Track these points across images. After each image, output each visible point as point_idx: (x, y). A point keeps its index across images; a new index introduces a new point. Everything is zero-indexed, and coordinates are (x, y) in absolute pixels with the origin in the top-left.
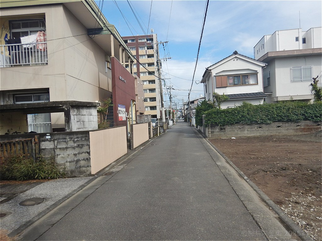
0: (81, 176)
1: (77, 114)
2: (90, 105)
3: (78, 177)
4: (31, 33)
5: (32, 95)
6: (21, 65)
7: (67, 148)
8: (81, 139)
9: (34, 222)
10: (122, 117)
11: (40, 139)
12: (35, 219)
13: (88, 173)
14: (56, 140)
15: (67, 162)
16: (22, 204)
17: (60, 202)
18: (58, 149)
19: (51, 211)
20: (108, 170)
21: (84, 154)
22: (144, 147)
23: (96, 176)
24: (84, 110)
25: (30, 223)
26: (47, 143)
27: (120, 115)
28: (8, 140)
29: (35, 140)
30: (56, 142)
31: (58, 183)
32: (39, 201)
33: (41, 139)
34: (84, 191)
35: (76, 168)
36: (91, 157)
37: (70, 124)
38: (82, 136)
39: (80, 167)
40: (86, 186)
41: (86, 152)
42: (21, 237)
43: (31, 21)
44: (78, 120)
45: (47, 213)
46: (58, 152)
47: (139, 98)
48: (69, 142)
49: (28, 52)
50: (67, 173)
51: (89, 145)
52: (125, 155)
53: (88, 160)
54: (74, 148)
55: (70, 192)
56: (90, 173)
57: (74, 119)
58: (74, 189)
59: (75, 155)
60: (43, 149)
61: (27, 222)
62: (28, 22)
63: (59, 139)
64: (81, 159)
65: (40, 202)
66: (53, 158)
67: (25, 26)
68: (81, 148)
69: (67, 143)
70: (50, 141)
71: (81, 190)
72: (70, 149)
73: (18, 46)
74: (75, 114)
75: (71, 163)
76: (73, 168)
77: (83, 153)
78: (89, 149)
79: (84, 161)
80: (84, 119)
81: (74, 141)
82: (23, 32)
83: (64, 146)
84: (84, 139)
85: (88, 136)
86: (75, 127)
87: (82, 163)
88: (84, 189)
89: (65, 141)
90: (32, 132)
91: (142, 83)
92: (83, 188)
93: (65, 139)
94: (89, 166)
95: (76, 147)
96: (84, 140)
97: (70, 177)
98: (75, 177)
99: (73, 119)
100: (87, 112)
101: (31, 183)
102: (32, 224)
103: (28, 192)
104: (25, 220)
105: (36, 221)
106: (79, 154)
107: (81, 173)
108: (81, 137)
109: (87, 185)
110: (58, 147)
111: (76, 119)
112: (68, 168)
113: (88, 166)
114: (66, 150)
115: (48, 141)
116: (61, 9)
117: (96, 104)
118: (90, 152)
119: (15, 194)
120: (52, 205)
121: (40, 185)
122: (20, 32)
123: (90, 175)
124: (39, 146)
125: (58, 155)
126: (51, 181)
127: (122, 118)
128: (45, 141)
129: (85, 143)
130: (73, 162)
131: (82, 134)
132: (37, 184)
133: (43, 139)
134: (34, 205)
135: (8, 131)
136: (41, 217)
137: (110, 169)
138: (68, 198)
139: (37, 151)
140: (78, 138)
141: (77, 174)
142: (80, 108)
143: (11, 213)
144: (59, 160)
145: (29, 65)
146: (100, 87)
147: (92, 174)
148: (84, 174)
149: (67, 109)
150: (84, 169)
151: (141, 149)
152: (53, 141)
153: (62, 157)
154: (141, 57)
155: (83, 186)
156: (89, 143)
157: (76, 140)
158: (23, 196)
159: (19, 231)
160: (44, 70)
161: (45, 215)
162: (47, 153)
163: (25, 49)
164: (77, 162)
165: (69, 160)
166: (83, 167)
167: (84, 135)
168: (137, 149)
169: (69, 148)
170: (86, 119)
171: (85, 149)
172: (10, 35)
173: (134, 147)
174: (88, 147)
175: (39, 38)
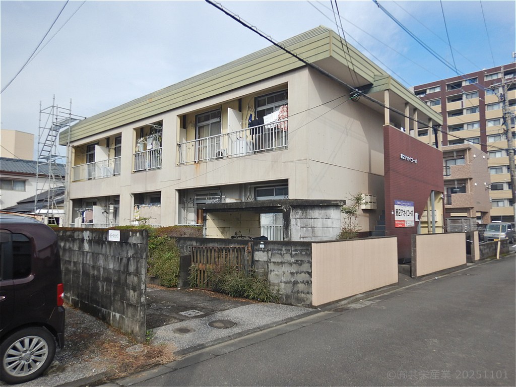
0: (299, 305)
1: (302, 217)
2: (326, 204)
3: (295, 306)
4: (276, 109)
5: (274, 188)
6: (264, 151)
7: (282, 263)
8: (301, 253)
9: (205, 347)
10: (404, 221)
11: (254, 248)
12: (208, 345)
13: (308, 302)
14: (270, 251)
15: (281, 282)
16: (211, 324)
17: (248, 332)
18: (272, 263)
19: (231, 340)
20: (345, 305)
21: (303, 274)
22: (443, 276)
23: (320, 309)
24: (314, 211)
25: (202, 346)
26: (261, 253)
27: (397, 218)
28: (225, 245)
29: (248, 247)
30: (270, 253)
31: (266, 308)
32: (229, 324)
33: (256, 247)
34: (288, 326)
35: (292, 292)
36: (313, 280)
37: (289, 231)
38: (301, 248)
39: (298, 292)
40: (294, 320)
41: (307, 272)
42: (183, 358)
43: (276, 94)
44: (302, 226)
45: (226, 341)
46: (271, 267)
47: (476, 184)
48: (285, 255)
49: (272, 133)
50: (281, 297)
51: (311, 263)
52: (390, 285)
53: (309, 283)
54: (291, 264)
55: (269, 322)
56: (311, 303)
57: (297, 225)
58: (277, 320)
59: (292, 274)
60: (257, 261)
61: (199, 345)
62: (273, 96)
63: (274, 249)
64: (299, 281)
65: (229, 326)
66: (266, 274)
67: (271, 101)
68: (301, 265)
69: (282, 255)
70: (264, 251)
71: (285, 324)
72: (286, 265)
73: (262, 127)
74: (298, 216)
75: (286, 285)
76: (289, 291)
77: (302, 272)
78: (310, 267)
79: (303, 284)
80: (314, 224)
81: (291, 254)
82: (268, 109)
83: (279, 261)
84: (304, 253)
85: (310, 249)
86: (296, 235)
87: (301, 287)
88: (288, 324)
89: (281, 254)
90: (263, 236)
91: (484, 157)
92: (289, 322)
93: (281, 250)
94: (310, 293)
95: (294, 263)
96: (304, 255)
97: (285, 304)
98: (291, 305)
99: (294, 224)
100: (320, 214)
101: (238, 302)
102: (203, 348)
103: (227, 312)
104: (199, 342)
105: (208, 346)
106: (297, 273)
107: (300, 300)
108: (301, 250)
109: (296, 320)
110: (272, 260)
111: (299, 224)
112: (283, 291)
113: (308, 293)
114: (281, 265)
115: (262, 250)
116: (306, 73)
117: (338, 202)
118: (311, 272)
119: (214, 311)
120: (237, 334)
121: (244, 306)
122: (265, 110)
123: (311, 306)
124: (253, 257)
125: (271, 271)
126: (260, 304)
127: (403, 223)
128: (258, 251)
129: (305, 259)
130: (289, 283)
131: (302, 246)
132: (243, 304)
133: (257, 248)
134: (220, 328)
135: (236, 234)
136: (216, 344)
137: (349, 303)
138: (261, 330)
139: (250, 263)
140: (296, 250)
141: (294, 301)
142: (308, 208)
143: (195, 331)
144: (272, 278)
145: (272, 150)
146: (372, 172)
147: (313, 305)
148: (303, 303)
149: (286, 210)
150: (303, 295)
151: (436, 279)
152: (267, 251)
153: (276, 275)
154: (490, 108)
155: (292, 319)
156: (311, 259)
157: (294, 253)
158: (219, 315)
159: (186, 352)
160: (284, 155)
161: (222, 342)
162: (260, 267)
163: (269, 129)
164: (295, 284)
165: (284, 280)
166: (301, 292)
167: (304, 248)
168: (424, 278)
169: (285, 263)
170: (319, 224)
171: (305, 267)
172: (255, 115)
173: (418, 274)
174: (308, 265)
175: (281, 115)
